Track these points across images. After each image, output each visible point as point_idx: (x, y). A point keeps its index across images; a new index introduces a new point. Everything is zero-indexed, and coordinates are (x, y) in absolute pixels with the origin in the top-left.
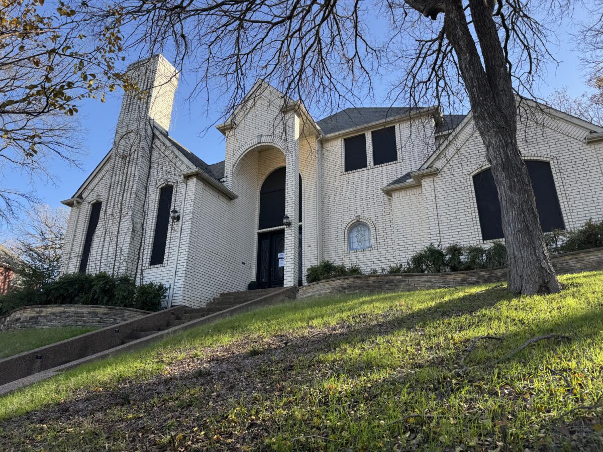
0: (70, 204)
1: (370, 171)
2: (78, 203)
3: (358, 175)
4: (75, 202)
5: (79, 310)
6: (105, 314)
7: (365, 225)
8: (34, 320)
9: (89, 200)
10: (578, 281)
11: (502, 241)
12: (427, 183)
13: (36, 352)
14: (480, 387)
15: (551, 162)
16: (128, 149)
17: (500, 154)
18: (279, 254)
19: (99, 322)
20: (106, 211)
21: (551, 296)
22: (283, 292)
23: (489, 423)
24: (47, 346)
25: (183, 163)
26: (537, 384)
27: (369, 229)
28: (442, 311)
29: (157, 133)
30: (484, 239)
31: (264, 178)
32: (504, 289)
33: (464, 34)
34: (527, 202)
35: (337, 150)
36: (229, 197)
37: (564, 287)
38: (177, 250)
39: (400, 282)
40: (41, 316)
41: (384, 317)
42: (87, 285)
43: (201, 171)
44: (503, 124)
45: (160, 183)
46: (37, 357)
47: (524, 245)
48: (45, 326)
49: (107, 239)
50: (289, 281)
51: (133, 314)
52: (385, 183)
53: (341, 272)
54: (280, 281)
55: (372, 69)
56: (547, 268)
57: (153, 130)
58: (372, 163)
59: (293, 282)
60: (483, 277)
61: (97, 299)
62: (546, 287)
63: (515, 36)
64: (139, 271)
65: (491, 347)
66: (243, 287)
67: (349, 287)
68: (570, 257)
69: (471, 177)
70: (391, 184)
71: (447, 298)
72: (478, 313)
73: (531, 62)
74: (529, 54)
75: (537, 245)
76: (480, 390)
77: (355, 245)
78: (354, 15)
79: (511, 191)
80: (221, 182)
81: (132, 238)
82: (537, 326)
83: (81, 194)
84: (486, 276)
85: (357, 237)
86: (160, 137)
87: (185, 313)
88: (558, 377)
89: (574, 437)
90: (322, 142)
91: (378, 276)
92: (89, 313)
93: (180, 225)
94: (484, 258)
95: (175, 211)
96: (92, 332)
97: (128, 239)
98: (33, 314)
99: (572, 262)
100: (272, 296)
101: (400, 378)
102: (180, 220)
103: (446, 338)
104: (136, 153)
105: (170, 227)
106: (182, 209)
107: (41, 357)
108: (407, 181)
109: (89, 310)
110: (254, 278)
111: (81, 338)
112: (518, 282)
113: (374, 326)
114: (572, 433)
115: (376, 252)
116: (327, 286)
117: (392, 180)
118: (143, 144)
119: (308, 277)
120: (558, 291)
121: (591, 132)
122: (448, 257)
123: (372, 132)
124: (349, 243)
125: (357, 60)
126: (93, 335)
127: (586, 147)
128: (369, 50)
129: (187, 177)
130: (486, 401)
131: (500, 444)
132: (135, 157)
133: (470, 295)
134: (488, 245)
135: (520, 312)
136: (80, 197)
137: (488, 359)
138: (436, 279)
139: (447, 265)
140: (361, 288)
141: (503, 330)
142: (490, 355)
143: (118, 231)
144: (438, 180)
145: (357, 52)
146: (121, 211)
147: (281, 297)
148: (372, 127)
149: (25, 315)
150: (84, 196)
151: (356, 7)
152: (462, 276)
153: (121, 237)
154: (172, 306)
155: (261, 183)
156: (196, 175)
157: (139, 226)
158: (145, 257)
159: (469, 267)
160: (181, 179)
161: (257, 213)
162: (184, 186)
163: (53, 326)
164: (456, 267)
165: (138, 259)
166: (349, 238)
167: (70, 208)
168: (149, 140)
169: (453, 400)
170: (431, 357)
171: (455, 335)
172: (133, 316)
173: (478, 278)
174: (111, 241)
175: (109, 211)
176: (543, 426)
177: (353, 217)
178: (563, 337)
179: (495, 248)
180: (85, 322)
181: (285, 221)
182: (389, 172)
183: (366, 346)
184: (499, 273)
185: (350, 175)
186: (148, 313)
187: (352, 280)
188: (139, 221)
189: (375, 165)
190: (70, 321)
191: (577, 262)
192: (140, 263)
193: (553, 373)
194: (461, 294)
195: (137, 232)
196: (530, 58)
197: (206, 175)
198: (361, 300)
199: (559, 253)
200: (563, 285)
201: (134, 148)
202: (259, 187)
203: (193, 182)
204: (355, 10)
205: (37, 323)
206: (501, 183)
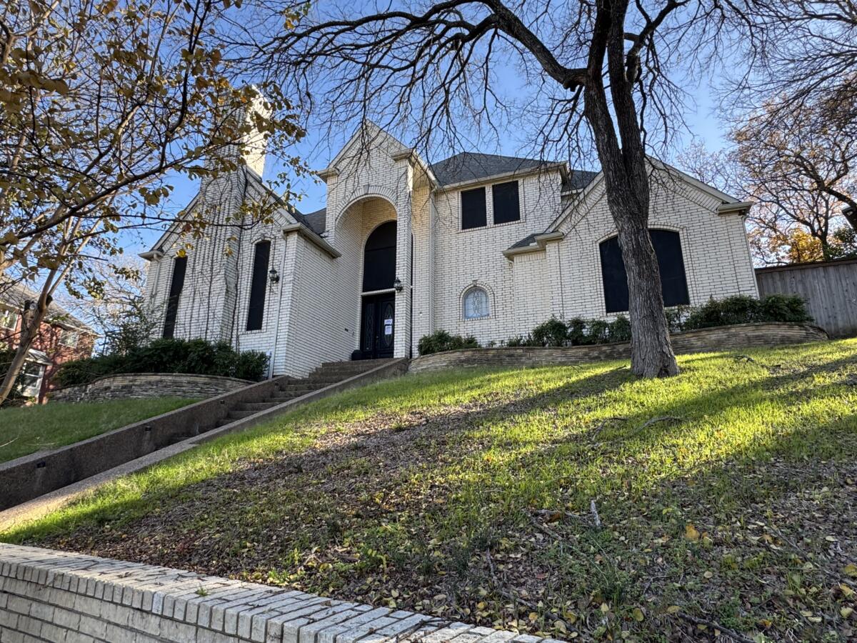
0: (149, 258)
1: (490, 230)
2: (158, 256)
3: (476, 234)
4: (155, 256)
5: (178, 379)
6: (205, 384)
7: (481, 290)
8: (128, 389)
9: (172, 253)
10: (695, 364)
11: (627, 315)
12: (551, 248)
13: (145, 424)
14: (610, 458)
15: (681, 232)
16: (217, 198)
17: (631, 240)
18: (386, 321)
19: (199, 392)
20: (194, 269)
21: (669, 379)
22: (395, 364)
23: (618, 481)
24: (154, 418)
25: (281, 216)
26: (652, 456)
27: (487, 296)
28: (570, 392)
29: (251, 180)
30: (607, 312)
31: (369, 232)
32: (627, 371)
33: (603, 113)
34: (653, 289)
35: (453, 204)
36: (331, 254)
37: (683, 370)
38: (277, 315)
39: (521, 356)
40: (135, 385)
41: (516, 396)
42: (182, 353)
43: (303, 227)
44: (636, 210)
45: (256, 238)
46: (146, 429)
47: (649, 330)
48: (139, 396)
49: (197, 300)
50: (400, 352)
51: (235, 383)
52: (506, 245)
53: (458, 344)
54: (389, 351)
55: (500, 125)
56: (668, 352)
57: (245, 176)
58: (492, 222)
59: (404, 354)
60: (605, 352)
61: (194, 367)
62: (665, 371)
63: (653, 102)
64: (234, 336)
65: (616, 426)
66: (346, 357)
67: (467, 361)
68: (691, 335)
69: (598, 244)
70: (514, 247)
71: (574, 379)
72: (604, 395)
73: (666, 131)
74: (665, 123)
75: (661, 331)
76: (611, 461)
77: (471, 313)
78: (485, 67)
79: (640, 278)
80: (322, 237)
81: (226, 300)
82: (656, 409)
83: (161, 246)
84: (608, 351)
85: (474, 303)
86: (254, 184)
87: (289, 384)
88: (668, 450)
89: (675, 489)
90: (437, 195)
91: (497, 349)
92: (189, 383)
93: (280, 287)
94: (607, 331)
95: (273, 271)
96: (198, 404)
97: (221, 300)
98: (126, 383)
99: (693, 341)
100: (385, 368)
101: (545, 451)
102: (280, 282)
103: (578, 418)
104: (227, 202)
105: (268, 288)
106: (282, 268)
107: (150, 429)
108: (531, 244)
109: (188, 379)
110: (357, 347)
111: (187, 410)
112: (641, 365)
113: (507, 405)
114: (674, 487)
115: (493, 321)
116: (443, 359)
117: (513, 243)
118: (235, 192)
119: (420, 347)
120: (676, 374)
121: (723, 203)
122: (569, 331)
123: (493, 186)
124: (465, 310)
125: (485, 116)
126: (199, 406)
127: (718, 218)
128: (498, 105)
129: (287, 233)
130: (615, 468)
131: (626, 494)
132: (227, 207)
133: (596, 376)
134: (611, 318)
135: (642, 396)
136: (160, 249)
137: (615, 437)
138: (557, 354)
139: (568, 338)
140: (480, 362)
141: (626, 412)
142: (617, 433)
143: (210, 292)
144: (563, 244)
145: (485, 107)
146: (212, 268)
147: (393, 370)
148: (494, 180)
149: (115, 384)
150: (165, 248)
151: (487, 58)
152: (584, 350)
153: (214, 299)
154: (274, 376)
155: (365, 238)
156: (298, 231)
157: (233, 286)
158: (240, 322)
159: (589, 342)
160: (280, 235)
161: (361, 272)
162: (283, 242)
163: (150, 395)
164: (578, 340)
165: (233, 323)
166: (464, 304)
167: (149, 262)
168: (242, 187)
169: (592, 468)
170: (566, 434)
171: (585, 416)
172: (236, 387)
173: (600, 353)
174: (201, 301)
175: (198, 268)
176: (655, 483)
177: (470, 282)
178: (675, 420)
179: (618, 322)
180: (184, 392)
181: (396, 285)
182: (511, 233)
183: (507, 424)
184: (621, 348)
185: (467, 234)
186: (251, 384)
187: (470, 353)
188: (232, 281)
189: (495, 223)
190: (167, 391)
191: (698, 340)
192: (235, 328)
193: (665, 448)
194: (588, 374)
195: (231, 292)
196: (666, 127)
197: (308, 231)
198: (487, 377)
199: (682, 330)
200: (681, 369)
201: (225, 195)
202: (364, 243)
203: (294, 238)
204: (486, 62)
205: (131, 392)
206: (630, 269)
